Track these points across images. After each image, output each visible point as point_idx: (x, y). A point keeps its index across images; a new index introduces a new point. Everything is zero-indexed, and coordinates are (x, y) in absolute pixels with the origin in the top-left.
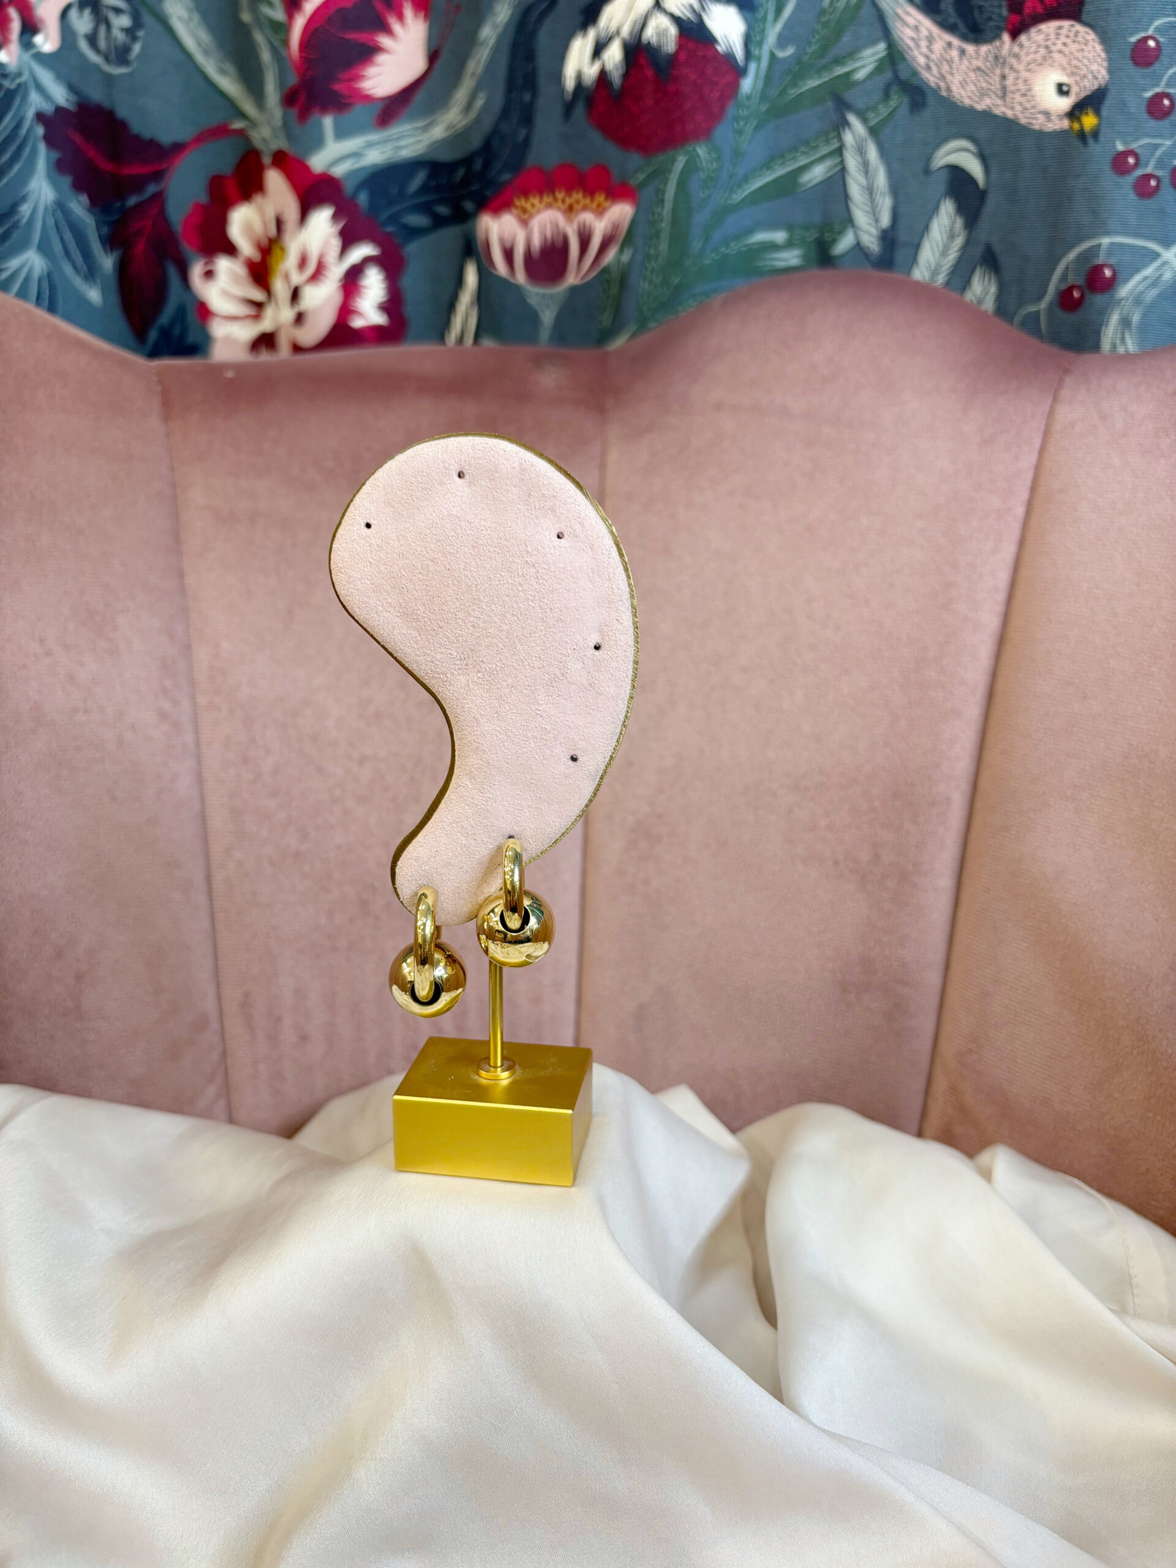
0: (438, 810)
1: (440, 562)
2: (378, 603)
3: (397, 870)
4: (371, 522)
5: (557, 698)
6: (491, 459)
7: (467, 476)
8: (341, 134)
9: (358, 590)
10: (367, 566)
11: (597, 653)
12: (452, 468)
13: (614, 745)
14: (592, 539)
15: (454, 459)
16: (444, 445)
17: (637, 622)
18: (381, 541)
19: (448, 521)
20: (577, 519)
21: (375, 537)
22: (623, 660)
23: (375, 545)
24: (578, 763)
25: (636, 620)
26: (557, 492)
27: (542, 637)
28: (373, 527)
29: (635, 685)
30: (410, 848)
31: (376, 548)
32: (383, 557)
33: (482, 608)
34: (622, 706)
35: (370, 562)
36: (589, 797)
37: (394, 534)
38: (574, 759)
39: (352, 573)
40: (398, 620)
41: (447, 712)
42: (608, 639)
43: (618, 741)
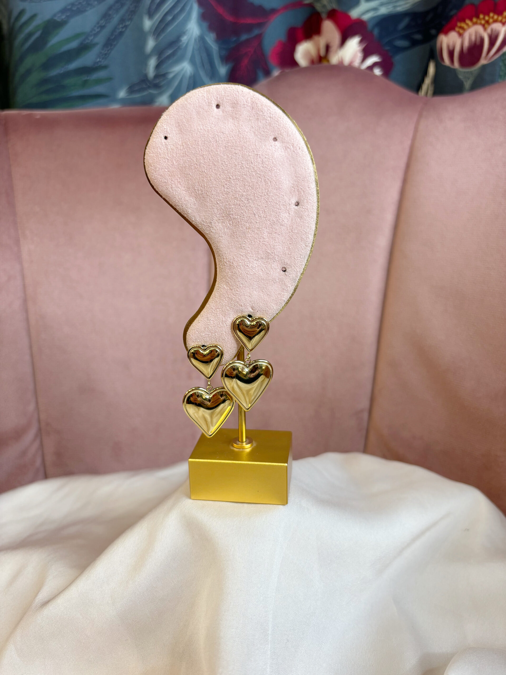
0: (209, 302)
1: (206, 157)
2: (172, 182)
3: (187, 337)
4: (168, 135)
5: (274, 234)
6: (235, 96)
7: (221, 107)
9: (161, 175)
10: (165, 162)
11: (296, 207)
12: (213, 102)
13: (305, 262)
14: (293, 141)
15: (214, 97)
16: (207, 90)
17: (318, 190)
18: (173, 146)
19: (211, 133)
20: (284, 129)
21: (169, 145)
22: (311, 211)
23: (170, 149)
24: (286, 273)
25: (318, 189)
26: (273, 114)
27: (265, 199)
28: (169, 139)
29: (317, 226)
30: (194, 324)
31: (171, 150)
32: (174, 156)
33: (231, 183)
34: (311, 238)
35: (167, 159)
36: (292, 292)
37: (180, 142)
38: (285, 271)
39: (158, 166)
40: (184, 192)
41: (212, 246)
42: (303, 199)
43: (307, 260)
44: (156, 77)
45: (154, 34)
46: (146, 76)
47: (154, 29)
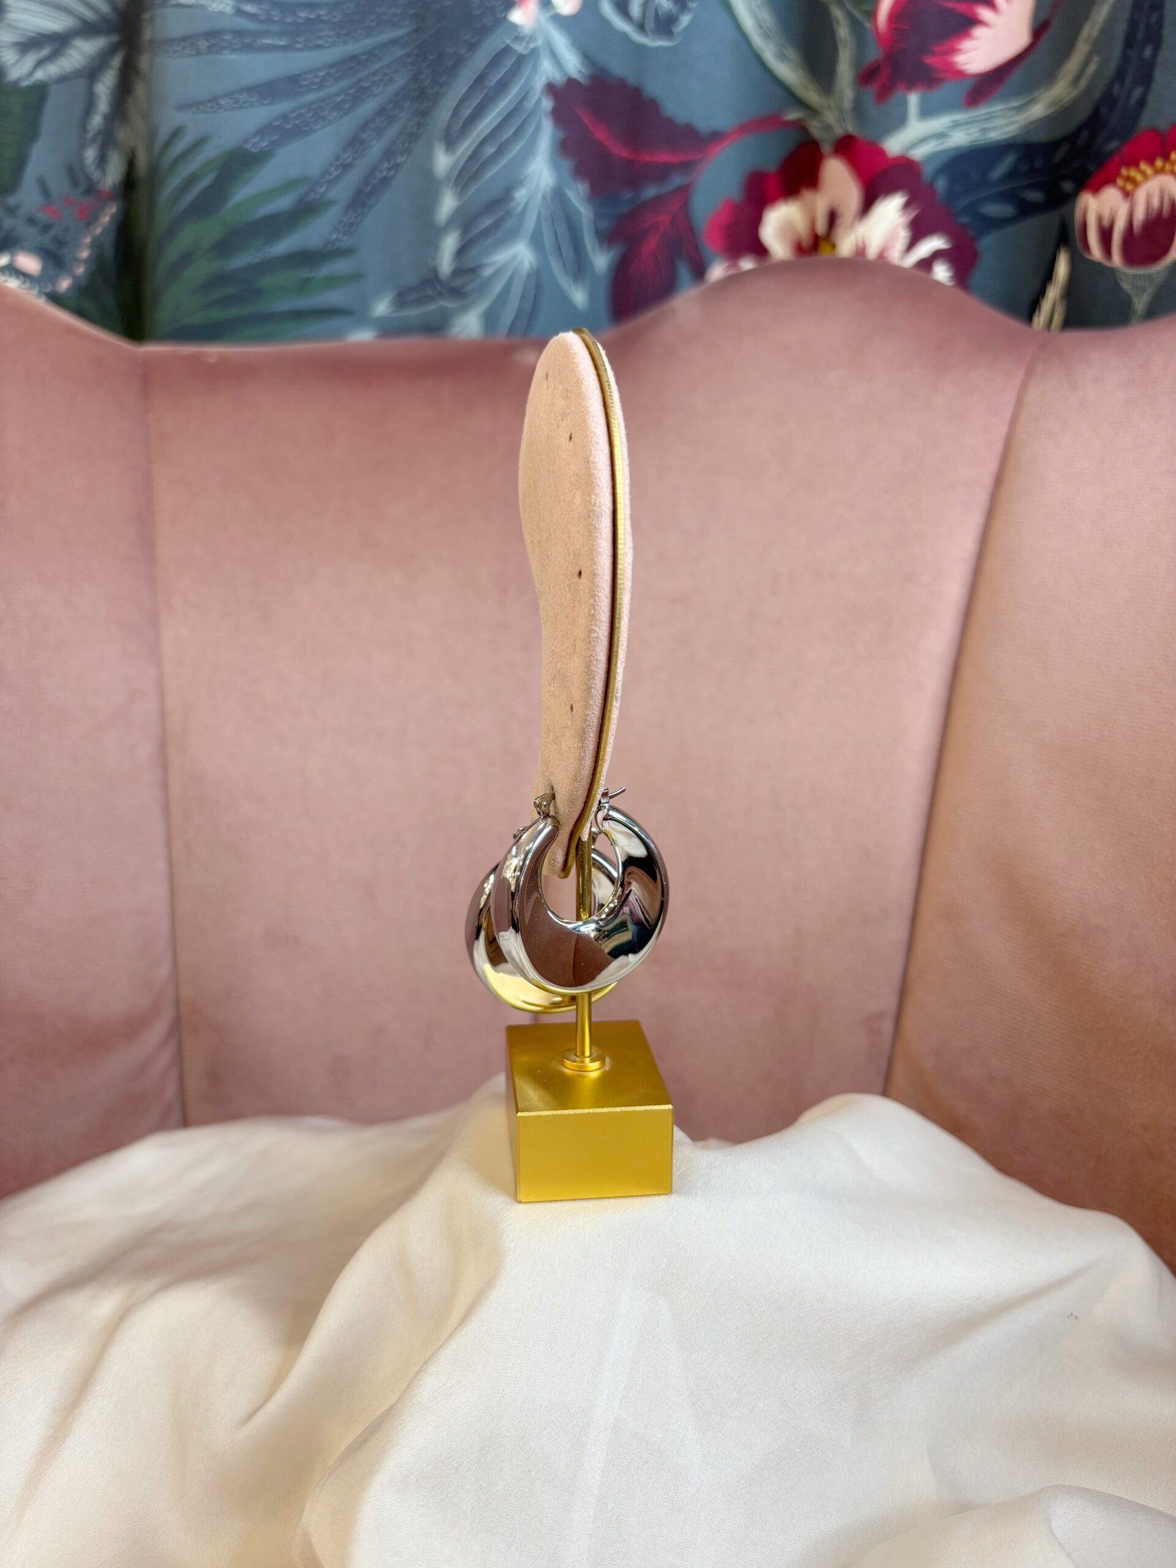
8: (926, 112)
44: (457, 273)
45: (456, 182)
46: (435, 271)
47: (457, 172)
